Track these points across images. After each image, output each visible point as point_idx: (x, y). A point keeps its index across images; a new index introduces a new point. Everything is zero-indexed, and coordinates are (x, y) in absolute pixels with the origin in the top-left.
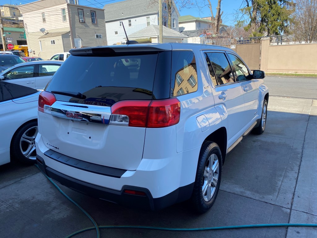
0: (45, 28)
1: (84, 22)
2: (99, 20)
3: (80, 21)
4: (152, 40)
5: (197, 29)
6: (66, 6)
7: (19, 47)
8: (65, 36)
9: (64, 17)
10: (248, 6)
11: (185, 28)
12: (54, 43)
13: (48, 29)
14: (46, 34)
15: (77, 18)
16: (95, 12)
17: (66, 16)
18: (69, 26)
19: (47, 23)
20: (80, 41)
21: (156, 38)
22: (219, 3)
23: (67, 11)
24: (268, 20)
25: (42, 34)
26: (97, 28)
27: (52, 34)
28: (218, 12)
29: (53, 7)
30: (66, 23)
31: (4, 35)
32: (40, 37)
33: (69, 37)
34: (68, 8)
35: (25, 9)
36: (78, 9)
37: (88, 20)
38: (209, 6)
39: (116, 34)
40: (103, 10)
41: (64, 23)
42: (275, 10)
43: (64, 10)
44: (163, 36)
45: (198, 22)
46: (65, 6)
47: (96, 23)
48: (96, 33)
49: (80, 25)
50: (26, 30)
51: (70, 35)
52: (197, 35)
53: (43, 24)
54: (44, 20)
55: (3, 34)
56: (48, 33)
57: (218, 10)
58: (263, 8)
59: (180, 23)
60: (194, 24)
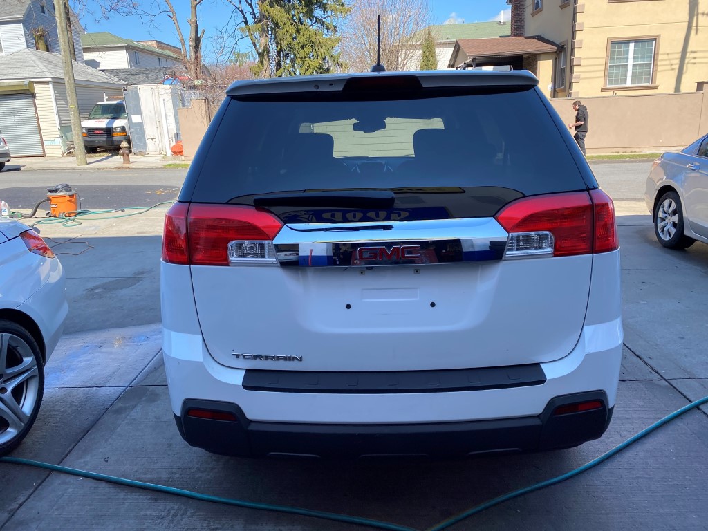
4: (36, 90)
5: (131, 67)
10: (246, 23)
11: (99, 63)
21: (47, 83)
22: (194, 10)
24: (295, 56)
28: (194, 30)
38: (171, 14)
42: (305, 36)
45: (134, 51)
52: (146, 79)
57: (193, 25)
58: (283, 29)
59: (86, 50)
60: (123, 55)
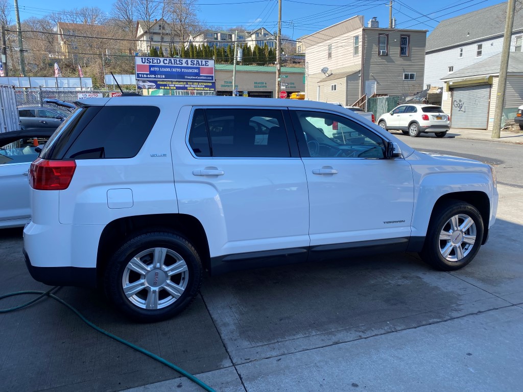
0: (328, 67)
1: (386, 55)
2: (414, 50)
3: (379, 52)
4: (494, 81)
6: (361, 33)
7: (297, 95)
8: (351, 77)
9: (356, 48)
12: (335, 89)
13: (333, 68)
14: (329, 76)
15: (375, 49)
16: (409, 36)
17: (359, 47)
18: (360, 62)
19: (333, 59)
20: (375, 86)
23: (360, 39)
25: (324, 76)
26: (408, 63)
27: (336, 74)
29: (344, 36)
30: (358, 58)
31: (279, 79)
32: (319, 80)
33: (358, 80)
34: (363, 34)
35: (309, 42)
36: (380, 34)
37: (395, 51)
39: (450, 71)
40: (424, 32)
41: (355, 58)
43: (357, 38)
44: (507, 72)
46: (359, 32)
47: (407, 55)
48: (404, 72)
49: (379, 60)
50: (307, 70)
51: (360, 76)
53: (327, 61)
54: (330, 55)
55: (279, 77)
56: (332, 74)
